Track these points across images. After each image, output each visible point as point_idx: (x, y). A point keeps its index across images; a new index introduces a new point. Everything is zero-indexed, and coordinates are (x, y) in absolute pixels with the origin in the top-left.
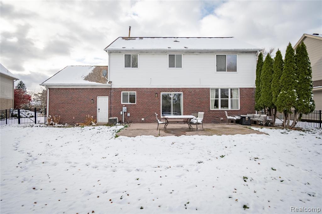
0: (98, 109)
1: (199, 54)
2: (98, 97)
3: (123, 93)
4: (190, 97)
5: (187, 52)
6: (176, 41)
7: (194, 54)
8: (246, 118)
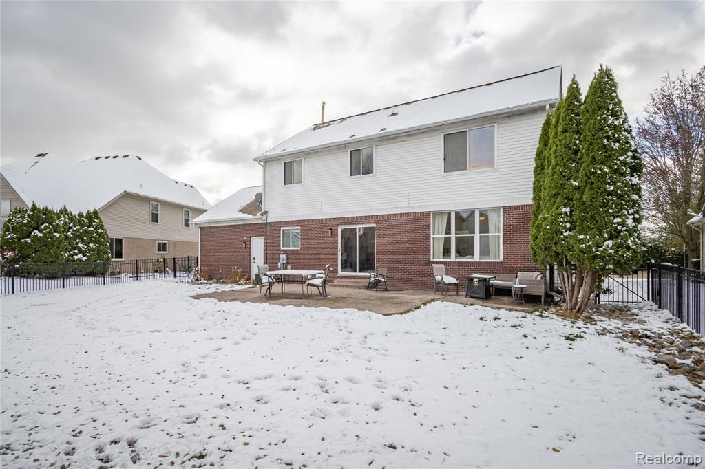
0: (252, 259)
1: (408, 138)
2: (252, 238)
3: (283, 230)
4: (389, 233)
5: (383, 140)
6: (394, 114)
7: (397, 140)
8: (475, 280)
